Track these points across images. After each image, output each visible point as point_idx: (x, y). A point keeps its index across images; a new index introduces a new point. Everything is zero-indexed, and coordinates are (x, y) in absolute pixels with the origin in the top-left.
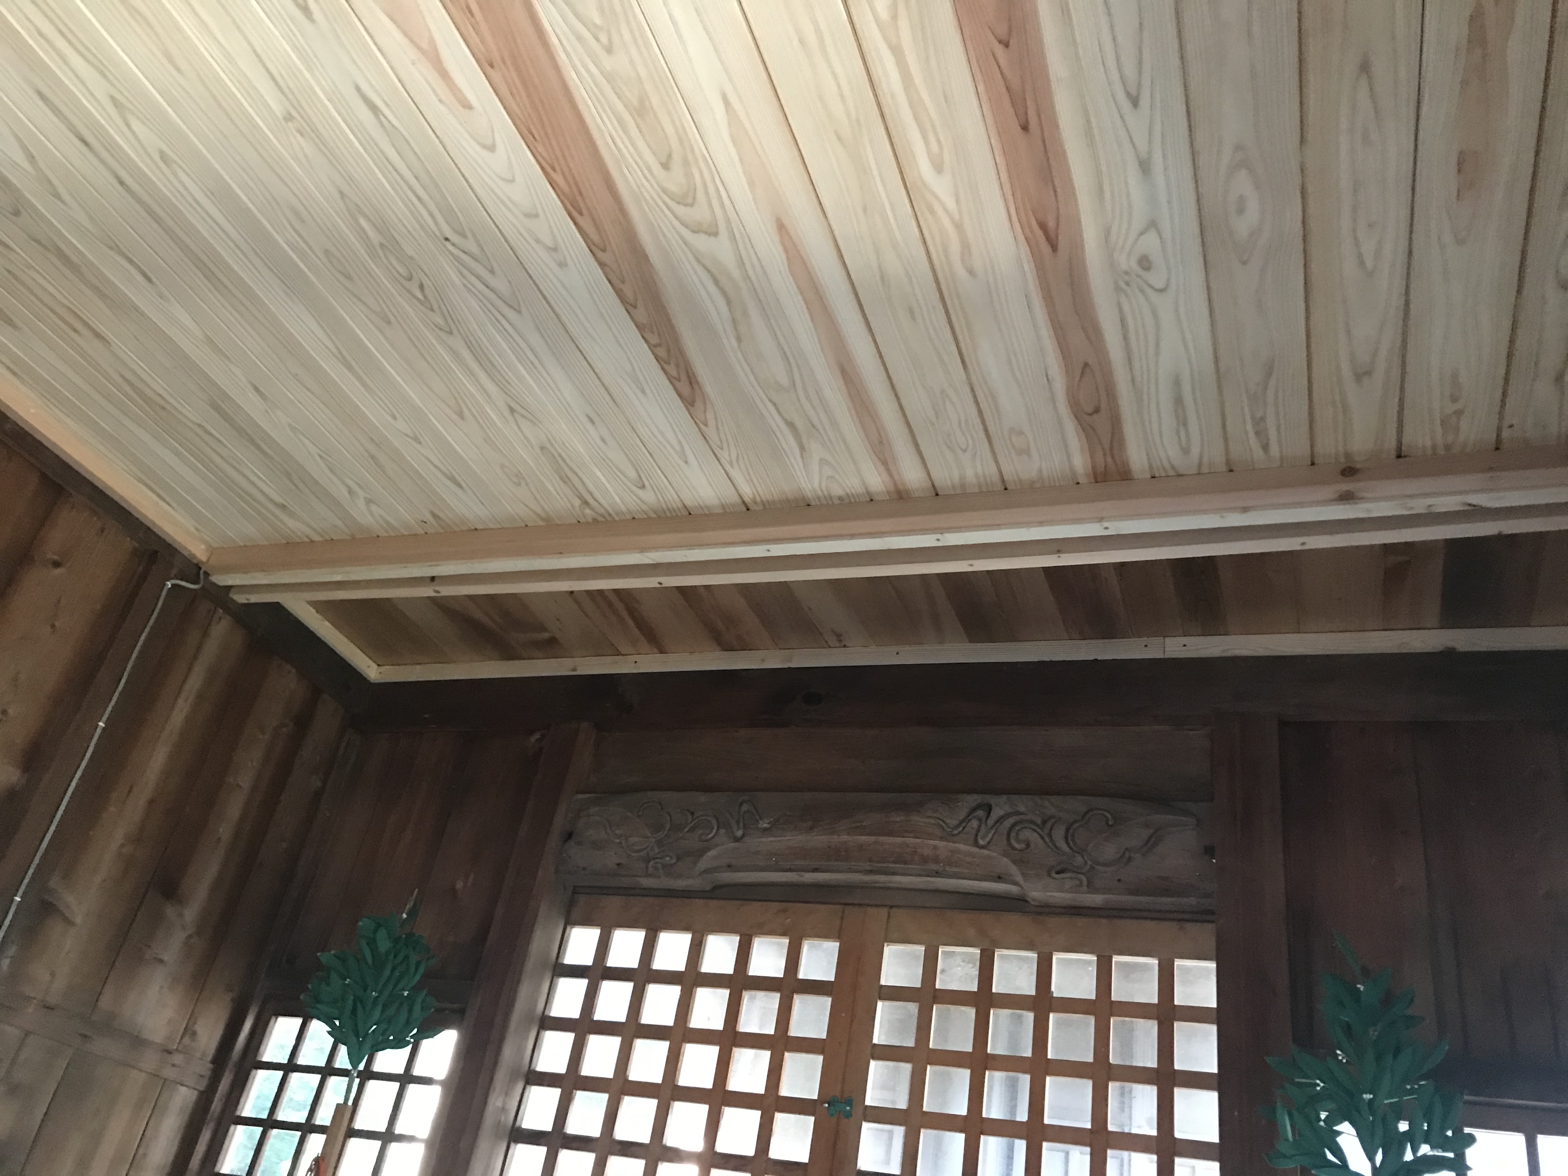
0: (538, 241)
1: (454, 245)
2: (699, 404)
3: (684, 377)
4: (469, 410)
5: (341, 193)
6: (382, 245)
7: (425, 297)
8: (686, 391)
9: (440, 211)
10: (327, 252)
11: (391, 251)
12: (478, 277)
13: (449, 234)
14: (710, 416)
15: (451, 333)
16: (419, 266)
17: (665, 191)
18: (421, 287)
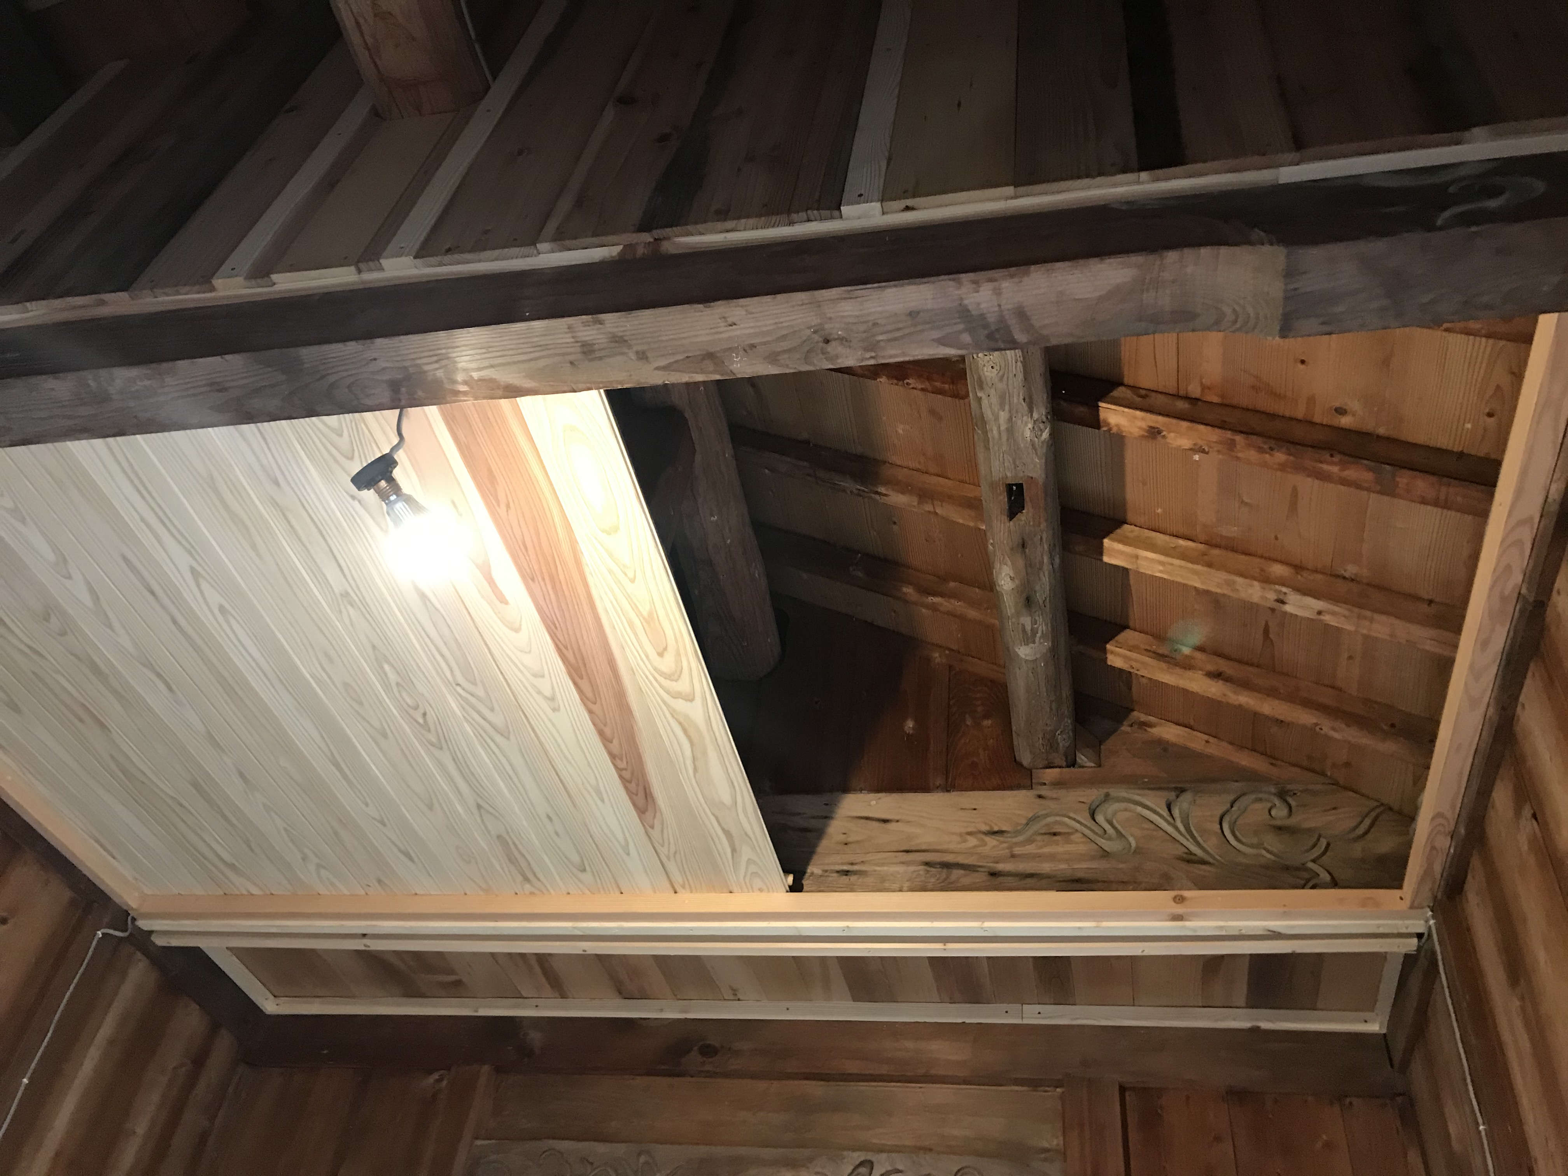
0: (539, 693)
1: (464, 689)
2: (649, 814)
3: (641, 794)
4: (440, 804)
5: (374, 647)
6: (398, 684)
7: (425, 721)
8: (641, 801)
9: (457, 664)
10: (346, 685)
11: (405, 689)
12: (479, 713)
13: (460, 679)
14: (657, 822)
15: (441, 748)
16: (427, 701)
17: (655, 669)
18: (424, 714)
